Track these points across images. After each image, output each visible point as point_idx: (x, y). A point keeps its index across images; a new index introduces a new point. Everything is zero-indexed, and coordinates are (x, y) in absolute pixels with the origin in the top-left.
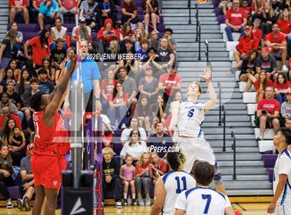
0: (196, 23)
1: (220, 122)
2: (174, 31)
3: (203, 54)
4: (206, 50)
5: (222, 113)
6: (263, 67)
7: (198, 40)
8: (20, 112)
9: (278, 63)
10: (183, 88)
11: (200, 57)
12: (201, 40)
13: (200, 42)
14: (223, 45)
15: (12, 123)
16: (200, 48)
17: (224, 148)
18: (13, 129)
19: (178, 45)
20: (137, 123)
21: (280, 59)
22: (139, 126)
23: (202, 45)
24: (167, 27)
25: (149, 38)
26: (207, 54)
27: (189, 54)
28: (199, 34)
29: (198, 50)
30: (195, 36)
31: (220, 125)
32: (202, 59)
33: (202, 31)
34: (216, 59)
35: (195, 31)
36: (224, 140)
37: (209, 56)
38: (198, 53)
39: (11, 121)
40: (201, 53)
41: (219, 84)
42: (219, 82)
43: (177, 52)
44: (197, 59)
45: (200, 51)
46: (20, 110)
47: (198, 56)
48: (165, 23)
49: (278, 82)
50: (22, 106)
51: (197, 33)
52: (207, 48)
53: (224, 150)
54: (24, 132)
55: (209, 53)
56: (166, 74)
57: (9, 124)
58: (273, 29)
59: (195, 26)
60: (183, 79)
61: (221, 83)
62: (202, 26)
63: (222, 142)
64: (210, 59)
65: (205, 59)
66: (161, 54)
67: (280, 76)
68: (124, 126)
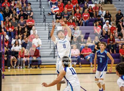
0: (39, 1)
1: (49, 37)
2: (32, 4)
3: (42, 12)
4: (43, 11)
5: (50, 34)
7: (40, 7)
9: (71, 15)
11: (41, 13)
12: (42, 7)
13: (41, 8)
14: (50, 9)
16: (41, 10)
17: (50, 47)
19: (33, 9)
21: (71, 14)
23: (42, 9)
24: (28, 2)
25: (22, 6)
26: (44, 13)
27: (37, 12)
28: (41, 5)
29: (40, 11)
30: (39, 6)
31: (49, 38)
32: (42, 14)
33: (42, 4)
35: (39, 4)
36: (50, 44)
44: (40, 14)
45: (41, 11)
48: (28, 1)
51: (40, 5)
52: (44, 10)
53: (50, 48)
58: (68, 3)
59: (39, 2)
60: (35, 22)
62: (42, 2)
63: (50, 45)
64: (45, 14)
65: (43, 14)
66: (28, 12)
67: (71, 20)
68: (13, 39)
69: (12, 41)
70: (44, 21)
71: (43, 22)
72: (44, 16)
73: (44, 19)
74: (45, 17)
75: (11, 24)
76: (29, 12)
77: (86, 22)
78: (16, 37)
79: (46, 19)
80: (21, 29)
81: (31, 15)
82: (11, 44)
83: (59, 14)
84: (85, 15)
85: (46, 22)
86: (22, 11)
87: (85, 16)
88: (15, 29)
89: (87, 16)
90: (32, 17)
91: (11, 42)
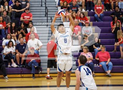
3: (43, 3)
4: (45, 1)
6: (73, 9)
10: (33, 20)
20: (10, 37)
22: (11, 38)
26: (45, 3)
27: (36, 3)
32: (43, 6)
34: (50, 6)
37: (46, 4)
38: (41, 3)
40: (42, 3)
41: (51, 18)
42: (51, 17)
43: (31, 2)
44: (40, 6)
45: (42, 2)
47: (41, 4)
49: (80, 17)
55: (46, 3)
56: (24, 13)
61: (52, 18)
64: (47, 6)
65: (45, 6)
66: (22, 3)
67: (81, 14)
68: (4, 38)
69: (3, 41)
70: (46, 15)
71: (44, 16)
72: (46, 8)
73: (46, 12)
74: (47, 10)
75: (2, 19)
76: (24, 3)
77: (100, 16)
78: (7, 37)
79: (48, 12)
80: (15, 25)
81: (27, 7)
82: (2, 46)
83: (65, 6)
84: (98, 6)
85: (48, 16)
86: (17, 2)
87: (97, 8)
88: (7, 26)
89: (101, 8)
90: (28, 9)
91: (2, 43)
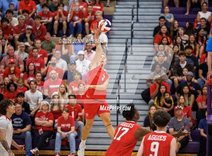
8: (169, 80)
15: (163, 89)
18: (164, 94)
39: (163, 87)
46: (169, 78)
50: (172, 75)
54: (173, 97)
57: (161, 90)
